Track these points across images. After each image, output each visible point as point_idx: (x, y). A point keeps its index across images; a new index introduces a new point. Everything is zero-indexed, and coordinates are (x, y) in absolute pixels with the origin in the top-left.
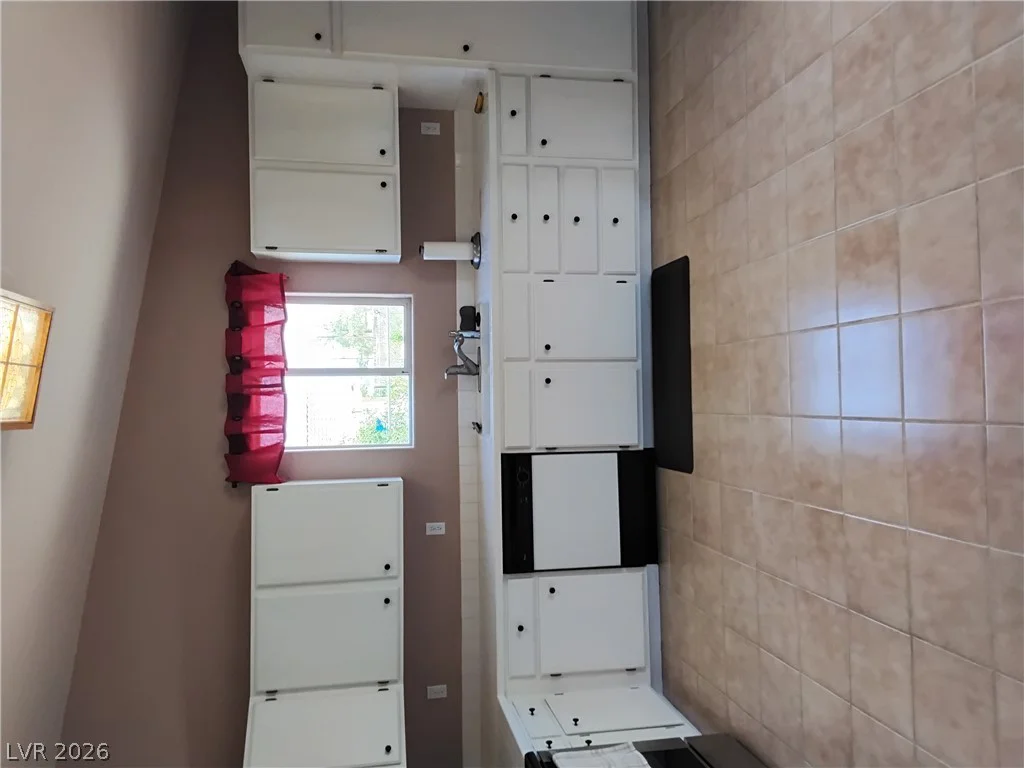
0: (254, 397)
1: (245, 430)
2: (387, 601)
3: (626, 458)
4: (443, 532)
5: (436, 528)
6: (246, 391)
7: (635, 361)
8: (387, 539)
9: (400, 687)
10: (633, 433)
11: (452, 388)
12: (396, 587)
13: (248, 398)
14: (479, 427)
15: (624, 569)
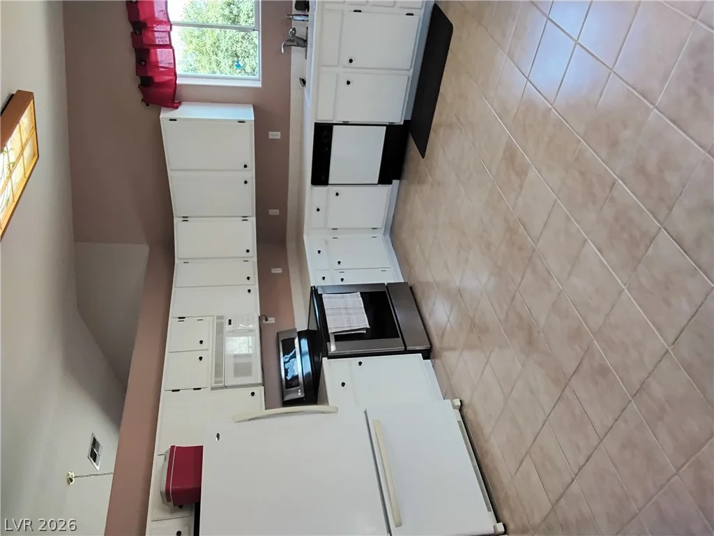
0: (152, 50)
1: (149, 75)
2: (246, 182)
3: (391, 129)
4: (279, 137)
5: (275, 135)
6: (146, 47)
7: (409, 70)
8: (245, 149)
9: (254, 219)
10: (397, 116)
11: (288, 52)
12: (251, 174)
13: (148, 51)
14: (304, 82)
15: (380, 185)
